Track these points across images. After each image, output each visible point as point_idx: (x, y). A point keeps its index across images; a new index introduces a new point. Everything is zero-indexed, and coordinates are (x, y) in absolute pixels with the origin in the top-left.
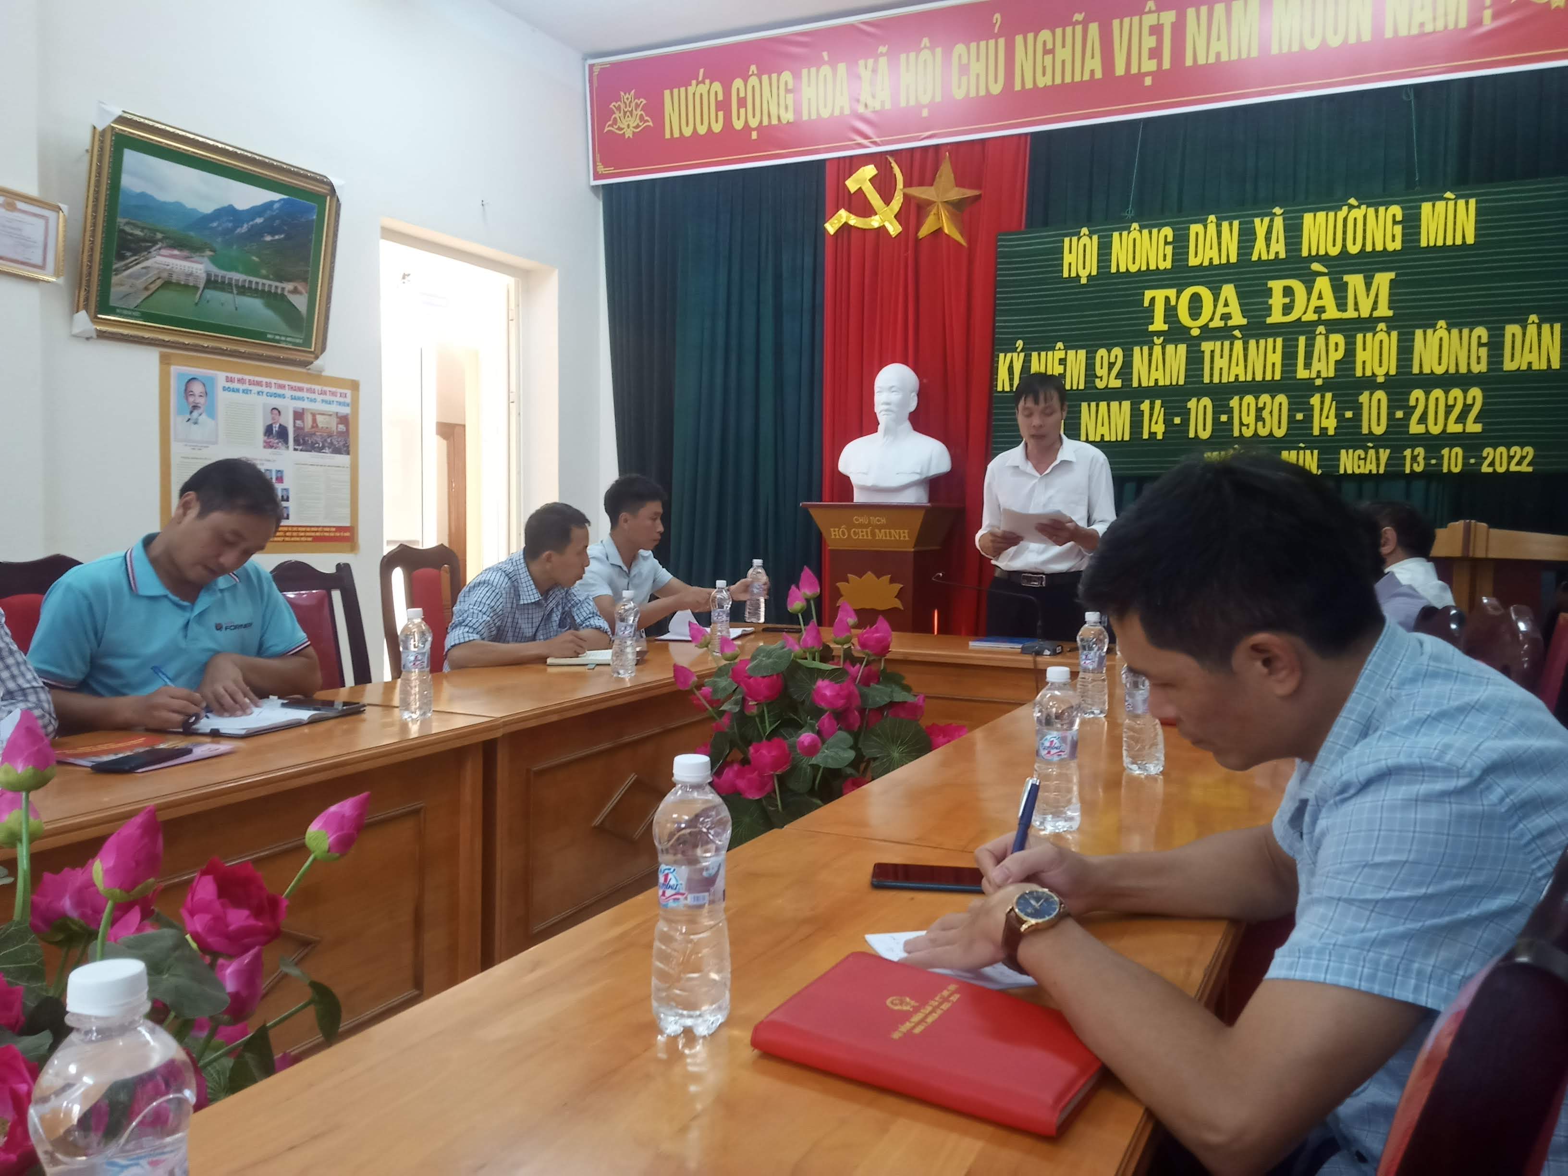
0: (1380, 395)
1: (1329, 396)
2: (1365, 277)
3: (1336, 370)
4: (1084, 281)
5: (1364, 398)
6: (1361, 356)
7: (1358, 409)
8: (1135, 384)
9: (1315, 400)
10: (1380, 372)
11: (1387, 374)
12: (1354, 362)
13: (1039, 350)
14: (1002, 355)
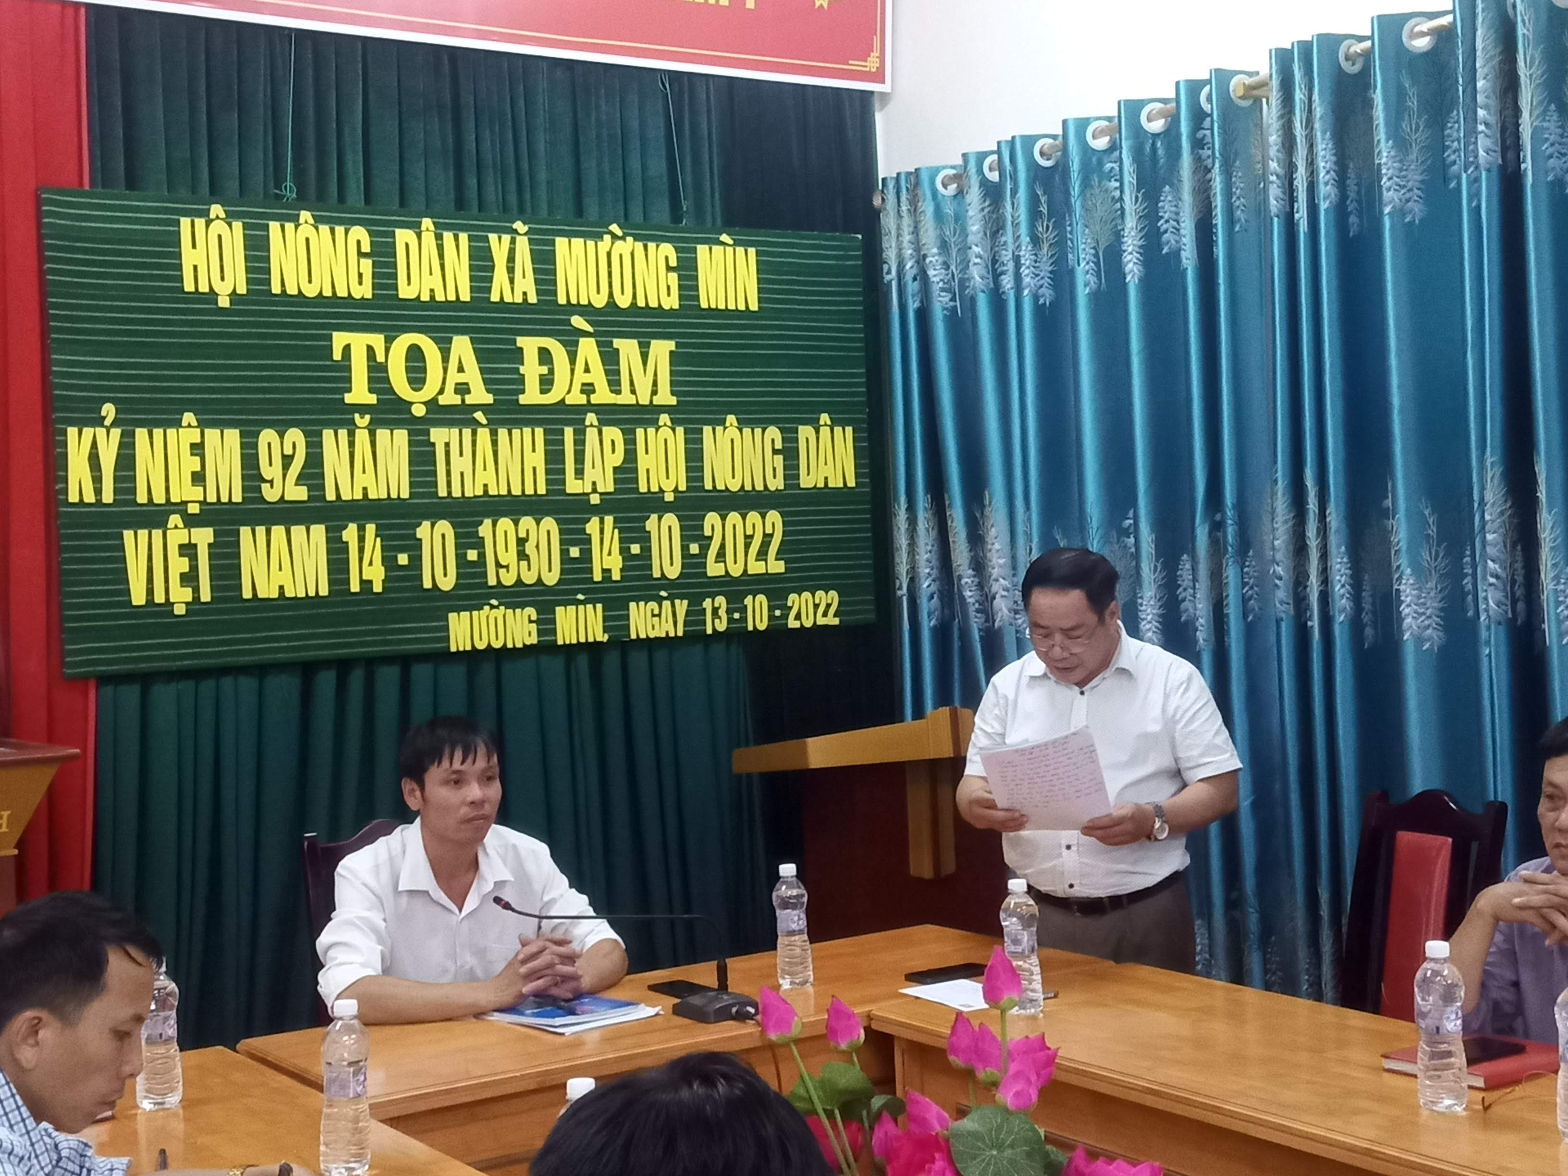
0: (671, 519)
1: (609, 520)
2: (640, 344)
3: (616, 481)
4: (224, 302)
5: (651, 524)
6: (643, 462)
7: (645, 539)
8: (331, 496)
9: (592, 527)
10: (668, 486)
11: (676, 490)
12: (635, 470)
13: (150, 425)
14: (72, 432)
